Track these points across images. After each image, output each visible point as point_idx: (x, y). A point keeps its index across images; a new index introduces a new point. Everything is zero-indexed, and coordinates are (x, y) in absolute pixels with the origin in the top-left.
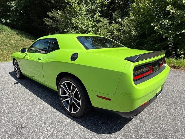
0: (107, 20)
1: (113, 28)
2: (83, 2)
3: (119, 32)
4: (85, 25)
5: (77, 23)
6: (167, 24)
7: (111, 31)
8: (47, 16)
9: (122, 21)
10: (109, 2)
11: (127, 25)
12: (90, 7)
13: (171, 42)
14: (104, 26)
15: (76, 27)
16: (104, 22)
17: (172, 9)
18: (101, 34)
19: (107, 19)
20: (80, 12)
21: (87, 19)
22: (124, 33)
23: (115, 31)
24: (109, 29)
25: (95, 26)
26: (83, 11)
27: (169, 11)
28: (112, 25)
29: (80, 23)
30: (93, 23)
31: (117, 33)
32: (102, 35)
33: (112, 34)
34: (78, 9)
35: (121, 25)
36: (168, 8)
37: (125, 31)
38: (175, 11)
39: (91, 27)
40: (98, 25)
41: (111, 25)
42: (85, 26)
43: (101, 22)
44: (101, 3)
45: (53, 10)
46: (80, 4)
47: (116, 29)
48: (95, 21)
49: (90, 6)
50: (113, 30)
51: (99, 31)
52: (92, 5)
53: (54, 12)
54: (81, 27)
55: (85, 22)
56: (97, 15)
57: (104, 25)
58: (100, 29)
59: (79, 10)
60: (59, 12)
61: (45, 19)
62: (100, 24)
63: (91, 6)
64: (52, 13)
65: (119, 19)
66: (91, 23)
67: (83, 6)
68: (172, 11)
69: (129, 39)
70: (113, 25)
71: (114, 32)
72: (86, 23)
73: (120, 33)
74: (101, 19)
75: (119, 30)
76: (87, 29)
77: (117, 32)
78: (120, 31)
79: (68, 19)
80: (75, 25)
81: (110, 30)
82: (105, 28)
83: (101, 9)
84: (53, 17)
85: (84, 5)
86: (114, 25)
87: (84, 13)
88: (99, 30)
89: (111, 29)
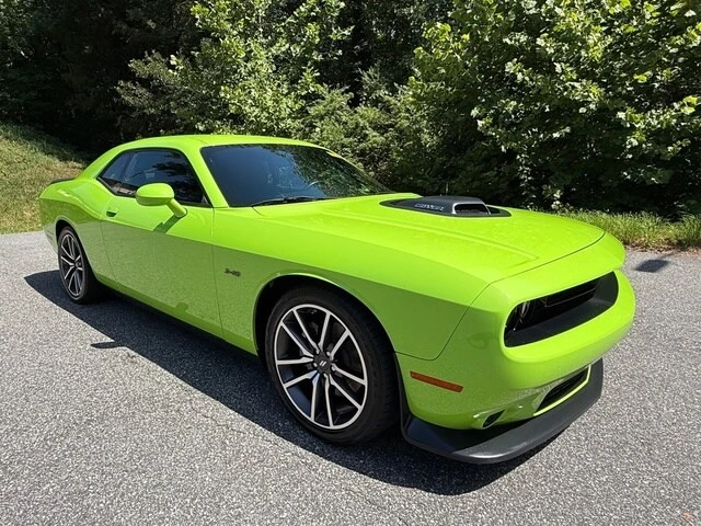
0: (343, 94)
1: (362, 122)
2: (261, 30)
3: (382, 134)
4: (268, 108)
5: (240, 101)
6: (515, 113)
7: (356, 132)
8: (130, 76)
9: (392, 100)
10: (346, 32)
11: (408, 111)
12: (283, 49)
13: (526, 165)
14: (332, 114)
15: (238, 115)
16: (332, 101)
17: (519, 71)
18: (323, 139)
19: (343, 90)
20: (249, 65)
21: (275, 88)
22: (399, 139)
23: (370, 132)
24: (351, 125)
25: (303, 112)
26: (260, 62)
27: (514, 76)
28: (358, 109)
29: (250, 101)
30: (296, 103)
31: (375, 138)
32: (327, 143)
33: (360, 142)
34: (243, 55)
35: (389, 111)
36: (510, 67)
37: (401, 132)
38: (528, 75)
39: (290, 114)
40: (312, 111)
41: (356, 112)
42: (269, 113)
43: (323, 99)
44: (320, 35)
45: (150, 54)
46: (249, 36)
47: (371, 123)
48: (302, 97)
49: (282, 46)
50: (364, 128)
51: (317, 130)
52: (291, 40)
53: (155, 59)
54: (256, 117)
55: (268, 98)
56: (309, 75)
57: (334, 109)
58: (319, 124)
59: (247, 59)
60: (173, 63)
61: (122, 83)
62: (321, 107)
63: (287, 46)
64: (146, 63)
65: (382, 93)
66: (288, 104)
67: (261, 44)
68: (520, 76)
69: (414, 157)
70: (361, 109)
71: (367, 135)
72: (270, 103)
73: (387, 138)
74: (322, 89)
75: (382, 129)
76: (277, 124)
77: (375, 134)
78: (387, 132)
79: (209, 86)
80: (233, 110)
81: (354, 129)
82: (337, 120)
83: (320, 58)
84: (151, 78)
85: (263, 41)
86: (367, 112)
87: (266, 68)
88: (315, 127)
89: (357, 125)
